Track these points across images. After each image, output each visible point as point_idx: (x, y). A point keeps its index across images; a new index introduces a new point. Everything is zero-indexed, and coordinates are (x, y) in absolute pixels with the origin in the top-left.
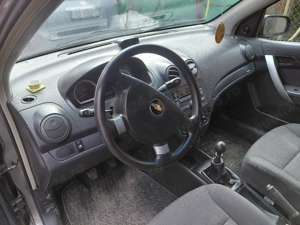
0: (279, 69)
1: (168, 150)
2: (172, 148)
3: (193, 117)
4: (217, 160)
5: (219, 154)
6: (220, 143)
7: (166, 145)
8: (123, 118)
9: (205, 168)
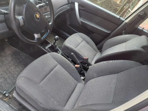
0: (79, 9)
1: (40, 37)
2: (42, 36)
3: (50, 24)
4: (54, 44)
5: (55, 41)
6: (57, 37)
7: (39, 34)
8: (23, 18)
9: (48, 47)
